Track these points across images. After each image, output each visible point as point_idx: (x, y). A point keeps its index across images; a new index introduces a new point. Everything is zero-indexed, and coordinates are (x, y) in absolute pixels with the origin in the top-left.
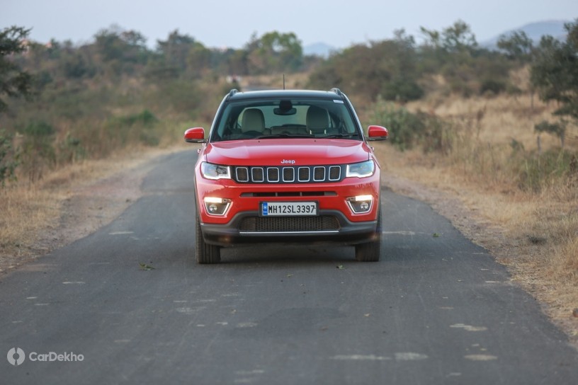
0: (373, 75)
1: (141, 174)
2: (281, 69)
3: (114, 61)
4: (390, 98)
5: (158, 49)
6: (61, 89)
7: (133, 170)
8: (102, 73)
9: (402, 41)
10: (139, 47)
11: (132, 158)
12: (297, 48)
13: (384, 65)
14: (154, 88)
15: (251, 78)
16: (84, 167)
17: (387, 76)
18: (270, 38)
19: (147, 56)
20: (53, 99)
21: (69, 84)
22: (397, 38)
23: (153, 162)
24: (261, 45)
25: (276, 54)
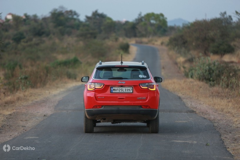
0: (205, 39)
1: (58, 98)
2: (155, 34)
3: (60, 27)
4: (215, 53)
5: (86, 21)
6: (29, 43)
7: (55, 96)
8: (54, 34)
9: (225, 19)
10: (75, 19)
11: (58, 87)
12: (164, 22)
13: (211, 34)
14: (81, 44)
15: (137, 39)
16: (26, 93)
17: (213, 40)
18: (149, 16)
19: (79, 25)
20: (24, 48)
21: (35, 40)
22: (222, 17)
23: (69, 90)
24: (143, 19)
25: (152, 25)
